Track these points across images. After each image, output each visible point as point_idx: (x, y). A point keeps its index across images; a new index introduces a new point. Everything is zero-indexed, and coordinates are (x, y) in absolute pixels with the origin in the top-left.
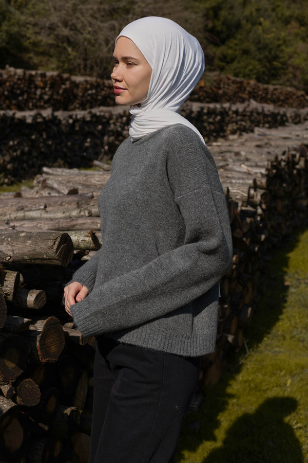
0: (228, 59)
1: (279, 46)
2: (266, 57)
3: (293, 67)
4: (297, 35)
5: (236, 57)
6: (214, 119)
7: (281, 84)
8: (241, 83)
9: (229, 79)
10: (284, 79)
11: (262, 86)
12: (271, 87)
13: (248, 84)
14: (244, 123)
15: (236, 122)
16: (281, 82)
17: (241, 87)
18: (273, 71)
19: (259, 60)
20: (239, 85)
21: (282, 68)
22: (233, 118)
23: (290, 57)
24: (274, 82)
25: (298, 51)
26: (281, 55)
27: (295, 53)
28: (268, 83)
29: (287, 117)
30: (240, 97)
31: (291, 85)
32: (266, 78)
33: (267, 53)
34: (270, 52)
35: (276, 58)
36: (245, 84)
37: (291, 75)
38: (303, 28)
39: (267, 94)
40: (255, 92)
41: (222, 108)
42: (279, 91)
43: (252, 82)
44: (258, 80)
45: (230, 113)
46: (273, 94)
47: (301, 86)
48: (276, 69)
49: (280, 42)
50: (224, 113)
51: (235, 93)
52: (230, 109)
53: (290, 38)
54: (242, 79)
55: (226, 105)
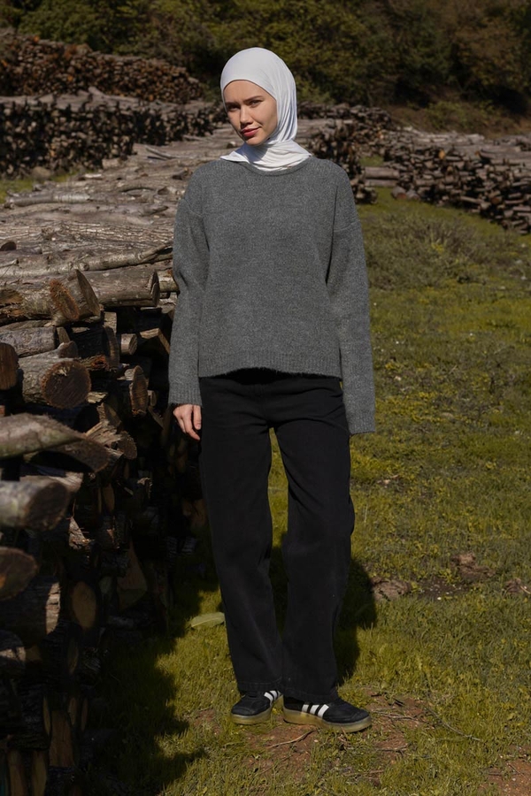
3: (161, 17)
6: (25, 128)
7: (136, 54)
8: (60, 50)
9: (35, 44)
10: (141, 41)
11: (101, 57)
12: (118, 60)
13: (74, 52)
14: (83, 136)
15: (67, 134)
16: (135, 48)
17: (60, 61)
18: (120, 26)
20: (55, 55)
21: (138, 20)
22: (60, 124)
24: (122, 48)
28: (110, 51)
29: (162, 121)
30: (59, 80)
31: (159, 55)
32: (107, 40)
36: (67, 55)
37: (156, 34)
39: (111, 71)
40: (88, 71)
41: (39, 104)
42: (136, 66)
43: (82, 49)
44: (93, 44)
45: (56, 114)
46: (123, 74)
47: (179, 55)
48: (127, 20)
50: (43, 115)
51: (49, 72)
52: (53, 105)
54: (61, 43)
55: (48, 99)
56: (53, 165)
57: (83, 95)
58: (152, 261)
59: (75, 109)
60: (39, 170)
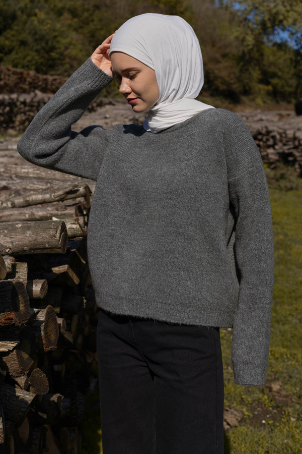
0: (6, 49)
1: (55, 37)
2: (43, 48)
3: (70, 58)
4: (70, 26)
5: (13, 48)
6: (3, 110)
7: (59, 75)
8: (21, 74)
9: (9, 70)
10: (61, 69)
11: (42, 77)
12: (50, 78)
13: (28, 74)
14: (32, 113)
15: (25, 113)
16: (59, 72)
17: (21, 78)
18: (51, 62)
19: (37, 51)
20: (19, 76)
21: (59, 59)
22: (21, 108)
23: (67, 48)
24: (52, 73)
25: (74, 42)
26: (58, 46)
27: (70, 44)
28: (46, 73)
30: (21, 88)
32: (44, 68)
33: (44, 44)
34: (47, 43)
35: (53, 49)
36: (25, 75)
37: (68, 66)
38: (75, 20)
39: (47, 84)
40: (35, 83)
41: (10, 99)
42: (58, 81)
43: (32, 73)
44: (38, 70)
45: (18, 103)
46: (52, 84)
48: (54, 59)
49: (56, 34)
50: (12, 104)
51: (16, 84)
52: (17, 99)
53: (64, 29)
54: (22, 70)
55: (14, 96)
56: (17, 128)
57: (32, 94)
58: (62, 200)
59: (28, 100)
60: (11, 131)
